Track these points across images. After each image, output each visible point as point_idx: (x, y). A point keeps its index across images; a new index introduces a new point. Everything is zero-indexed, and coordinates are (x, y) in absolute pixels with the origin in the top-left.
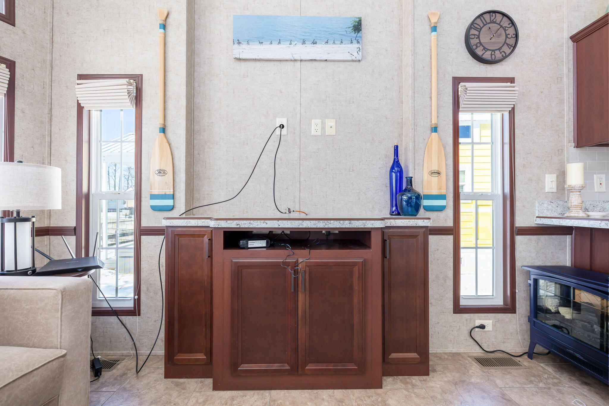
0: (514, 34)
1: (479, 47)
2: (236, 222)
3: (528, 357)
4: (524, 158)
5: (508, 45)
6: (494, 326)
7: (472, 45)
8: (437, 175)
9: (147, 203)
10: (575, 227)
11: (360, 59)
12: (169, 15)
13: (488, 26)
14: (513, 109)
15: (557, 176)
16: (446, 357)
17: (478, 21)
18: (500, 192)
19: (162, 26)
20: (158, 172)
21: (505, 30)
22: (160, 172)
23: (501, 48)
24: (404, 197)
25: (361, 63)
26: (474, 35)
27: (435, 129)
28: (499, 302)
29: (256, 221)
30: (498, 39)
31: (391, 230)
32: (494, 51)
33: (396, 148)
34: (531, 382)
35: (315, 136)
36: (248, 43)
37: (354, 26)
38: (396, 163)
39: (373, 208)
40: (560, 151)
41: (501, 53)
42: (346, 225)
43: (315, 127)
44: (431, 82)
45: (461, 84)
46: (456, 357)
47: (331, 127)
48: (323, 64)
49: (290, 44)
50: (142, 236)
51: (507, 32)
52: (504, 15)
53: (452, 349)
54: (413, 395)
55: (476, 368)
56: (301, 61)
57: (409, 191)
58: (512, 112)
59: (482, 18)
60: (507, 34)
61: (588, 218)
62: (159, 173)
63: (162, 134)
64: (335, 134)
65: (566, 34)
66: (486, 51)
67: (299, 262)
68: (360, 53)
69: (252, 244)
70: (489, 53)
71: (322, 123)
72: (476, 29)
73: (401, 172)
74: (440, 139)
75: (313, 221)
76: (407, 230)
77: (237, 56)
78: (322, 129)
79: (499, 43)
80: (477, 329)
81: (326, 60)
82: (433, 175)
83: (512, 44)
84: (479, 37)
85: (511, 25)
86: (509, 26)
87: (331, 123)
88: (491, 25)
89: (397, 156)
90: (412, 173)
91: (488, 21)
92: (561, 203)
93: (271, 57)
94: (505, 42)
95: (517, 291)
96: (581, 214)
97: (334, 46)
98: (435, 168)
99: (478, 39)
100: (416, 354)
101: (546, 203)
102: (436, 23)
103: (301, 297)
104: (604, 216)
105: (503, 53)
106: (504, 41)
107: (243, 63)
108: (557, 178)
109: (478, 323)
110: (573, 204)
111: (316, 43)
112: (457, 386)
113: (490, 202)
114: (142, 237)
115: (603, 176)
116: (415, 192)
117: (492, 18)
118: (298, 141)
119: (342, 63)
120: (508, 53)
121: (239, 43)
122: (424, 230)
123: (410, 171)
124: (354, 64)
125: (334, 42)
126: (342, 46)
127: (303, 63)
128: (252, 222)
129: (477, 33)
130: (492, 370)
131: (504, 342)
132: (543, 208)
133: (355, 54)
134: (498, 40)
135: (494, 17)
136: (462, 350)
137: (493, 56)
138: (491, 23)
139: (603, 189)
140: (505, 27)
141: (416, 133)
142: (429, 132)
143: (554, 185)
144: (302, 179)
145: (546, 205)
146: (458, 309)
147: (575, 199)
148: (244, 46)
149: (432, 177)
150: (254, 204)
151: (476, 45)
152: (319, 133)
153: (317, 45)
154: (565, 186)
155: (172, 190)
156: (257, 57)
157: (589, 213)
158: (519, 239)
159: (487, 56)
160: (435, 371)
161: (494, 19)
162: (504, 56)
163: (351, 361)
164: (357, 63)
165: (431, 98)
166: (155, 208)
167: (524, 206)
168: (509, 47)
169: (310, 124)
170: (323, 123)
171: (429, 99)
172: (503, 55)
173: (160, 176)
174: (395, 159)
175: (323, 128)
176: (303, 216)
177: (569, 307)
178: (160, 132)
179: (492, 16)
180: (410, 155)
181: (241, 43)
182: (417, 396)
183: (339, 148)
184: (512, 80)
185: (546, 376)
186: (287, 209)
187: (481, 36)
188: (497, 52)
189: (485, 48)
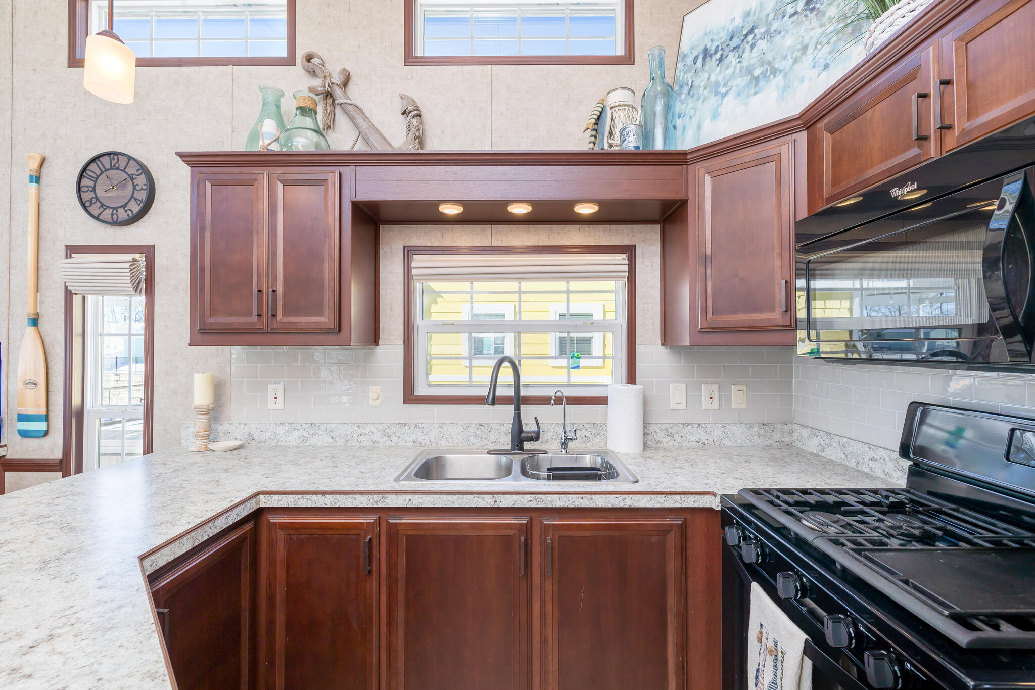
0: (144, 185)
1: (94, 203)
5: (135, 199)
7: (87, 199)
8: (34, 386)
13: (107, 173)
17: (93, 166)
21: (132, 179)
23: (126, 204)
26: (88, 186)
27: (34, 322)
30: (122, 191)
32: (116, 209)
41: (126, 212)
51: (136, 182)
52: (131, 158)
59: (98, 162)
60: (135, 184)
66: (105, 209)
70: (109, 211)
79: (124, 197)
82: (29, 386)
83: (142, 199)
84: (94, 190)
85: (141, 171)
86: (137, 173)
88: (112, 172)
91: (108, 166)
94: (132, 196)
98: (31, 377)
99: (93, 193)
101: (193, 426)
105: (129, 212)
106: (131, 194)
117: (114, 162)
129: (91, 184)
132: (188, 434)
134: (121, 193)
135: (116, 161)
137: (115, 217)
138: (112, 168)
140: (133, 175)
149: (28, 390)
151: (91, 201)
159: (106, 216)
161: (115, 164)
162: (131, 215)
168: (137, 203)
172: (128, 215)
179: (114, 159)
187: (97, 188)
188: (121, 211)
189: (102, 205)
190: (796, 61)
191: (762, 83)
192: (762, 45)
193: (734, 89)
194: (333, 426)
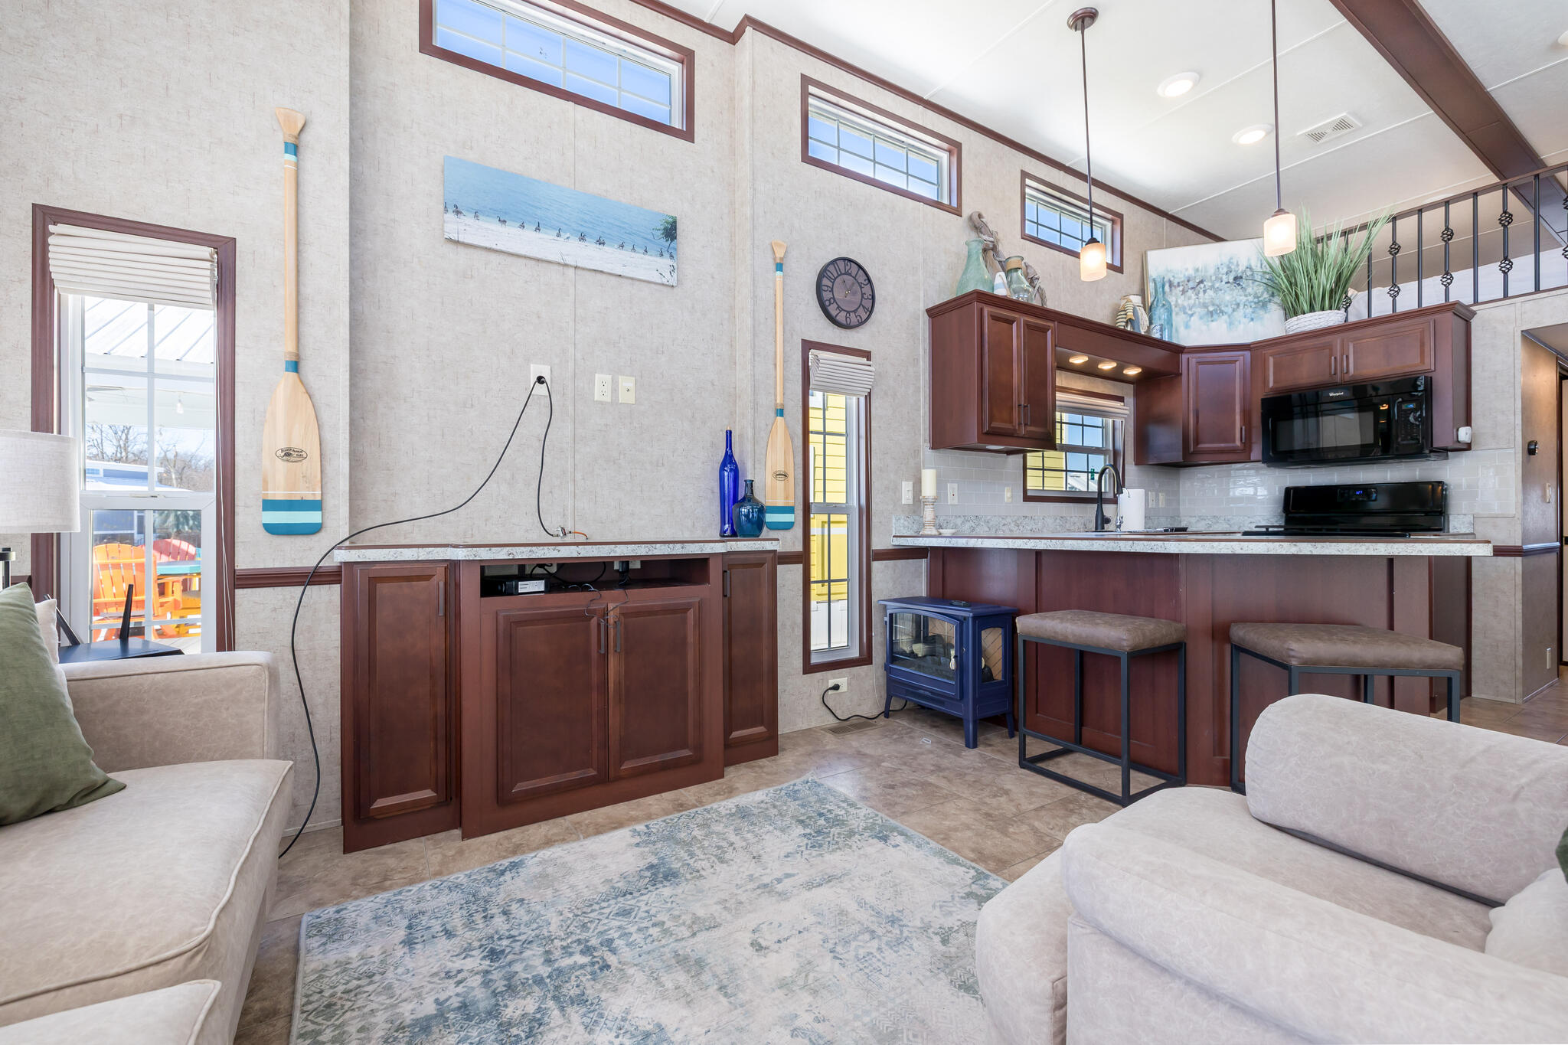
0: (870, 295)
1: (831, 303)
2: (506, 549)
3: (885, 717)
4: (880, 460)
5: (864, 307)
6: (849, 684)
7: (825, 299)
8: (783, 478)
9: (249, 519)
10: (931, 547)
11: (675, 285)
12: (306, 128)
13: (843, 278)
14: (870, 393)
15: (913, 484)
16: (795, 735)
17: (831, 268)
18: (855, 503)
19: (292, 148)
20: (283, 454)
21: (861, 288)
22: (288, 455)
23: (857, 310)
24: (743, 510)
25: (675, 289)
26: (827, 286)
27: (780, 412)
28: (855, 653)
29: (542, 547)
30: (853, 297)
31: (732, 557)
32: (848, 312)
33: (729, 434)
34: (886, 736)
35: (602, 403)
36: (476, 216)
37: (666, 229)
38: (729, 459)
39: (693, 525)
40: (916, 452)
41: (856, 317)
42: (678, 550)
43: (601, 387)
44: (775, 342)
45: (812, 350)
46: (806, 733)
47: (628, 390)
48: (613, 279)
49: (558, 235)
50: (236, 590)
51: (863, 291)
52: (860, 267)
53: (802, 725)
54: (763, 774)
55: (829, 736)
56: (576, 267)
57: (749, 501)
58: (868, 398)
59: (835, 265)
61: (940, 536)
62: (285, 454)
63: (293, 375)
64: (634, 403)
65: (922, 307)
66: (840, 311)
67: (609, 610)
68: (675, 275)
69: (525, 587)
70: (843, 314)
71: (612, 381)
72: (829, 278)
73: (736, 472)
74: (787, 426)
75: (631, 546)
76: (752, 556)
77: (454, 237)
78: (612, 392)
79: (854, 302)
80: (830, 692)
81: (620, 275)
82: (779, 478)
83: (869, 308)
84: (831, 290)
85: (867, 281)
86: (865, 283)
87: (627, 382)
88: (846, 277)
89: (731, 448)
90: (751, 473)
91: (843, 271)
92: (917, 518)
93: (522, 252)
94: (861, 304)
95: (873, 634)
96: (934, 532)
97: (633, 254)
98: (781, 468)
99: (830, 292)
100: (762, 727)
101: (903, 518)
102: (782, 259)
103: (613, 661)
104: (954, 534)
105: (858, 317)
106: (860, 301)
107: (461, 250)
108: (913, 487)
109: (831, 683)
110: (927, 520)
111: (604, 244)
112: (811, 757)
113: (844, 518)
114: (238, 592)
115: (956, 486)
116: (757, 502)
117: (847, 268)
118: (570, 408)
119: (646, 284)
120: (864, 318)
121: (458, 212)
122: (772, 555)
123: (749, 473)
124: (665, 289)
125: (633, 249)
126: (647, 257)
127: (579, 272)
128: (534, 548)
129: (830, 284)
130: (848, 736)
131: (860, 705)
132: (900, 525)
133: (667, 275)
134: (853, 299)
135: (849, 267)
136: (813, 725)
137: (848, 319)
138: (845, 274)
139: (956, 502)
140: (861, 283)
141: (756, 415)
142: (772, 414)
143: (911, 497)
144: (579, 476)
145: (902, 521)
146: (809, 668)
147: (929, 514)
148: (468, 220)
149: (777, 481)
150: (486, 520)
151: (829, 299)
152: (608, 399)
153: (605, 248)
154: (921, 497)
155: (319, 492)
156: (494, 247)
157: (941, 530)
158: (876, 565)
159: (841, 318)
160: (784, 750)
161: (848, 270)
162: (860, 320)
163: (684, 746)
164: (669, 289)
165: (775, 365)
166: (272, 529)
167: (880, 522)
168: (865, 310)
169: (592, 382)
170: (615, 383)
171: (772, 366)
173: (288, 461)
174: (727, 452)
175: (615, 390)
176: (582, 539)
177: (920, 642)
178: (287, 370)
179: (847, 265)
180: (749, 447)
181: (461, 213)
182: (768, 774)
183: (641, 427)
184: (867, 355)
185: (901, 729)
186: (560, 529)
187: (834, 290)
188: (852, 315)
189: (839, 307)
190: (1234, 310)
191: (1215, 316)
192: (1210, 293)
193: (1197, 314)
194: (989, 518)
